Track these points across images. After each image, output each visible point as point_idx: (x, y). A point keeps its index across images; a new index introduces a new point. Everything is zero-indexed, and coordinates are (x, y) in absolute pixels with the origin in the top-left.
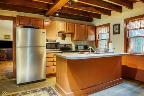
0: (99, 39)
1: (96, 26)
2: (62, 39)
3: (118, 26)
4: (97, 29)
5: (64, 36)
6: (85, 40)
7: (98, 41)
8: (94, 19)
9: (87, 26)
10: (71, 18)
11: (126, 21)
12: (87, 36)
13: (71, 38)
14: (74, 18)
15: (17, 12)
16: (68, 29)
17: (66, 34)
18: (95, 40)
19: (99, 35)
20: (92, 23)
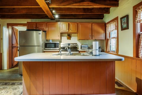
0: (110, 37)
1: (106, 22)
2: (68, 39)
3: (126, 18)
5: (69, 36)
6: (91, 38)
7: (108, 40)
8: (105, 14)
9: (93, 24)
10: (76, 18)
11: (136, 9)
12: (93, 35)
14: (79, 17)
15: (31, 19)
17: (72, 34)
18: (105, 38)
19: (110, 33)
20: (103, 20)
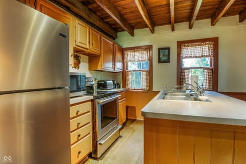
0: (127, 69)
1: (123, 47)
3: (167, 51)
4: (126, 52)
6: (113, 70)
7: (126, 73)
8: (118, 34)
9: (115, 45)
11: (180, 44)
12: (115, 64)
13: (87, 65)
16: (92, 44)
17: (81, 55)
18: (122, 70)
